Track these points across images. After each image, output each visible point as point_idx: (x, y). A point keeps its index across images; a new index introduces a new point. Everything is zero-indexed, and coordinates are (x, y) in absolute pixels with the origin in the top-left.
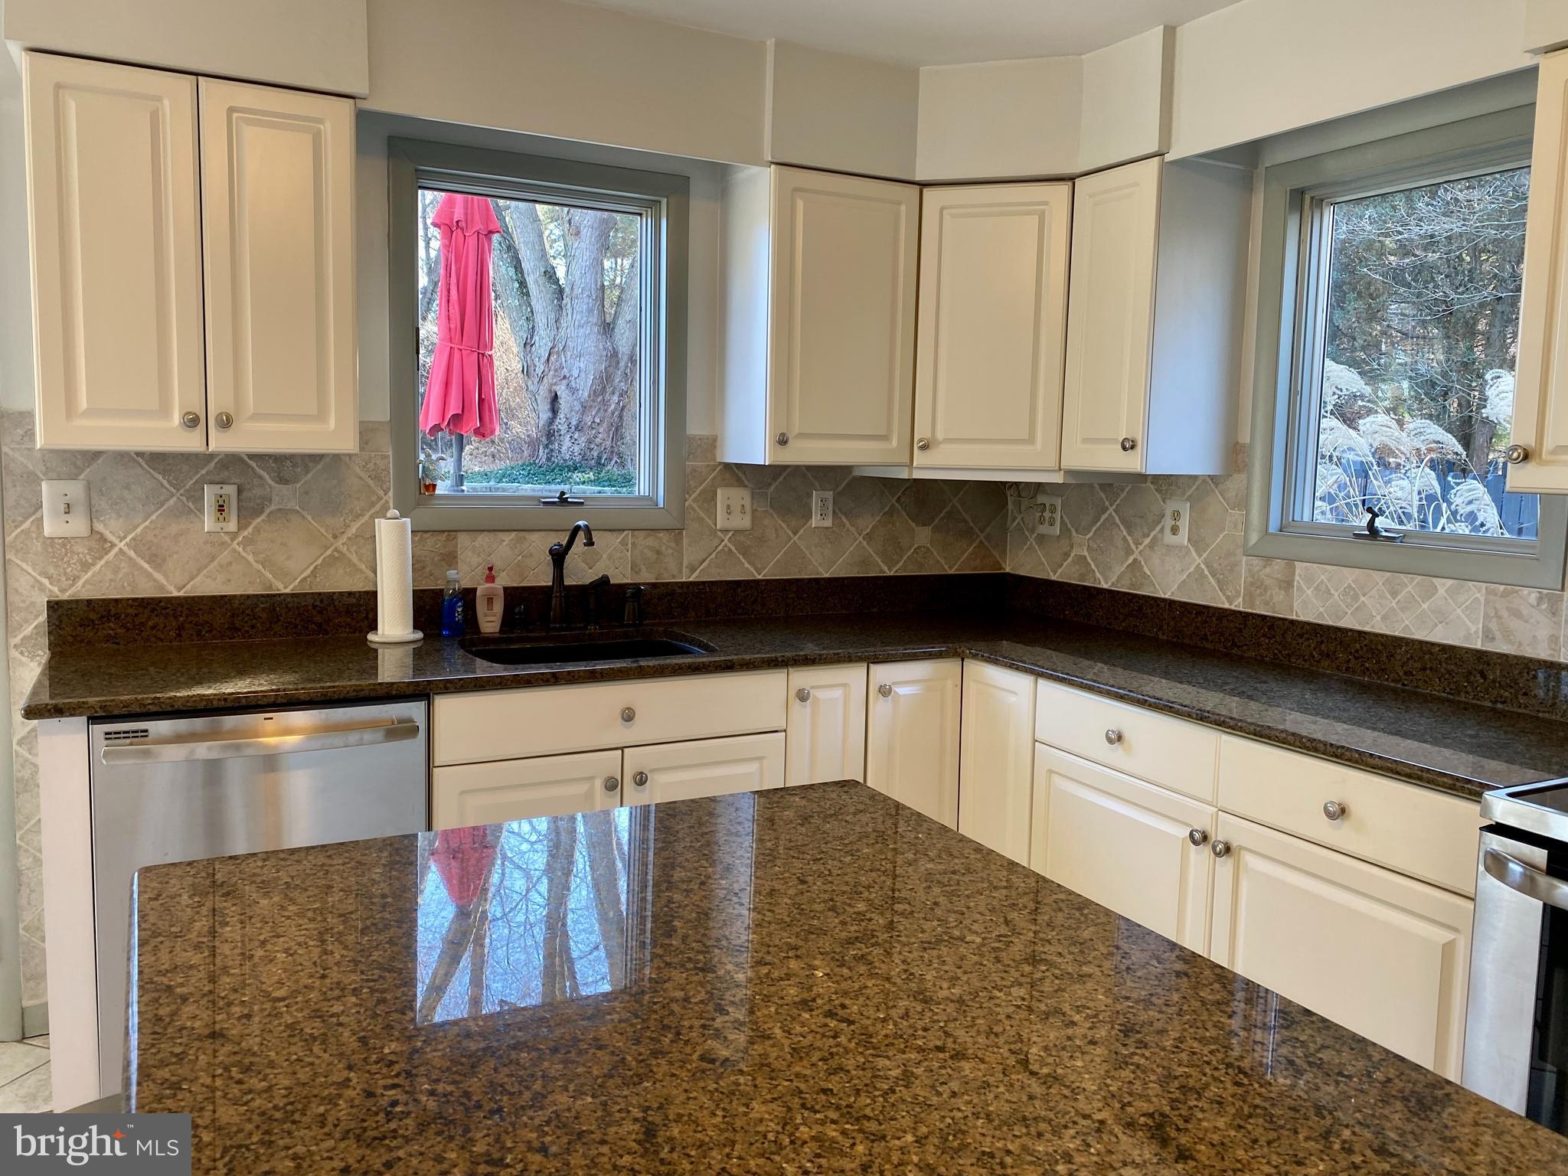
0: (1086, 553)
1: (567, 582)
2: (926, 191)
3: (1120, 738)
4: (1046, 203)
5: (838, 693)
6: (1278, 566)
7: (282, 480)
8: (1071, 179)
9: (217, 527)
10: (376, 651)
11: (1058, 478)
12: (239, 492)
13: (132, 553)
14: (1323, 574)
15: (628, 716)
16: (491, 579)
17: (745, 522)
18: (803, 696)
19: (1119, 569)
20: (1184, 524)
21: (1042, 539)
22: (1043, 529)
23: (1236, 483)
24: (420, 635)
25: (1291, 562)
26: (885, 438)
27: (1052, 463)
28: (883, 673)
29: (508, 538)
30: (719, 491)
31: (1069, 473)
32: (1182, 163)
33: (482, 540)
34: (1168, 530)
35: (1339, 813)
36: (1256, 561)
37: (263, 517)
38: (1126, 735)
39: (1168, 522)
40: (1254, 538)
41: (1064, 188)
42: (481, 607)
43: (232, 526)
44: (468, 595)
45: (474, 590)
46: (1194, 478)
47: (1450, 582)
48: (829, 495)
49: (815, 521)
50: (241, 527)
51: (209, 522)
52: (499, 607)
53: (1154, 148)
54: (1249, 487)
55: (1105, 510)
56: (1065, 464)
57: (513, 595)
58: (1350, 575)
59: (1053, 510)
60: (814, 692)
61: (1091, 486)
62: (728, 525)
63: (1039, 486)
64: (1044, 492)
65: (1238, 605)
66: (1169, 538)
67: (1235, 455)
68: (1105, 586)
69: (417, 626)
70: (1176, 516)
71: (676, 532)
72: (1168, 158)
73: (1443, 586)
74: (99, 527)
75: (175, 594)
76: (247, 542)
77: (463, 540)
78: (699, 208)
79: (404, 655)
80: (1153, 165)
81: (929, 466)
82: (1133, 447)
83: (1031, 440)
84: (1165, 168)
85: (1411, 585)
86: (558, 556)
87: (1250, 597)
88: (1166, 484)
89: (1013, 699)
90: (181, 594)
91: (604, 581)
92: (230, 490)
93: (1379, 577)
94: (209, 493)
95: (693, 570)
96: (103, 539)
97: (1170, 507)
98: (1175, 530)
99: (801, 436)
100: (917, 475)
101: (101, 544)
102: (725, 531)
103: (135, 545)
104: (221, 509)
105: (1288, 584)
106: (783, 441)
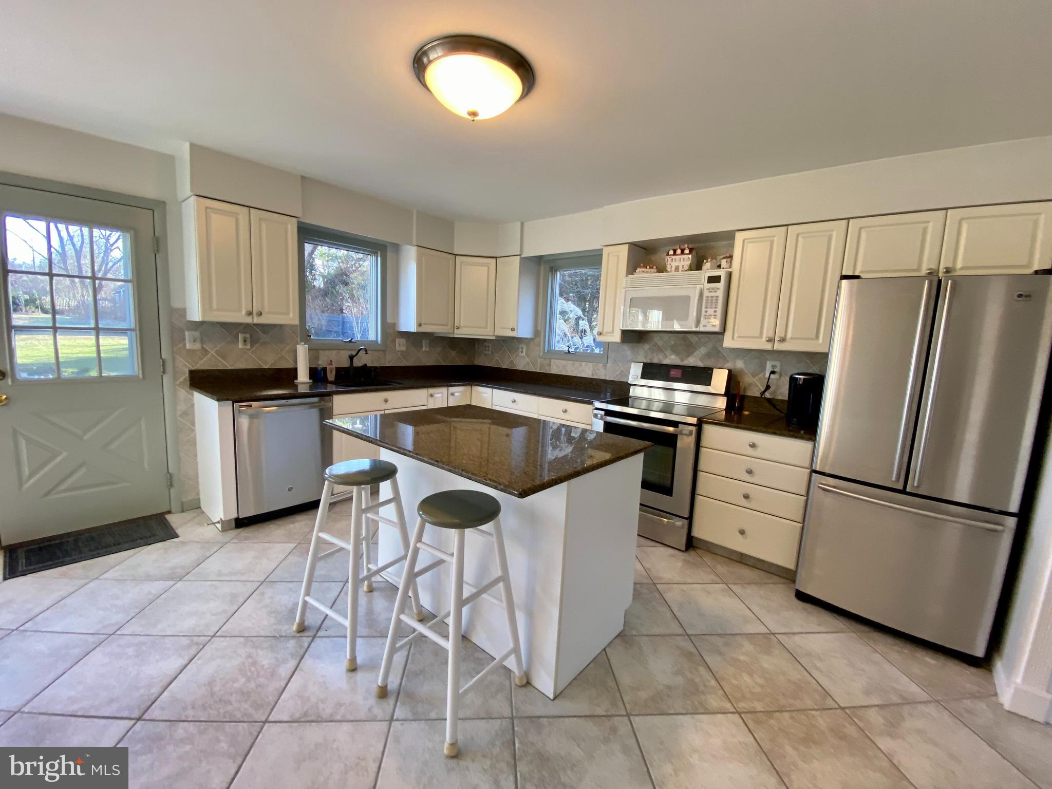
0: (498, 358)
1: (354, 366)
2: (457, 257)
3: (515, 401)
4: (490, 264)
5: (440, 395)
6: (547, 361)
7: (264, 333)
8: (496, 258)
9: (243, 347)
10: (297, 385)
11: (493, 338)
12: (251, 336)
13: (216, 355)
14: (557, 362)
15: (386, 401)
16: (331, 364)
17: (404, 348)
18: (432, 396)
19: (507, 363)
20: (524, 350)
21: (486, 355)
22: (487, 352)
23: (538, 339)
24: (311, 381)
25: (550, 360)
26: (446, 325)
27: (492, 334)
28: (452, 389)
29: (334, 352)
30: (397, 340)
31: (497, 336)
32: (525, 258)
33: (327, 352)
34: (520, 352)
35: (565, 411)
36: (542, 360)
37: (258, 344)
38: (516, 400)
39: (520, 350)
40: (541, 354)
41: (494, 260)
42: (328, 372)
43: (248, 347)
44: (325, 369)
45: (326, 368)
46: (527, 338)
47: (585, 363)
48: (428, 341)
49: (424, 349)
50: (252, 347)
51: (241, 345)
52: (334, 373)
53: (519, 254)
54: (540, 340)
55: (503, 347)
56: (495, 334)
57: (338, 370)
58: (564, 362)
59: (489, 347)
60: (435, 395)
61: (499, 340)
62: (399, 350)
63: (485, 340)
64: (486, 342)
65: (538, 371)
66: (520, 354)
67: (537, 333)
68: (504, 367)
69: (310, 378)
70: (522, 348)
71: (384, 351)
72: (522, 256)
73: (584, 364)
74: (205, 346)
75: (230, 368)
76: (253, 352)
77: (321, 352)
78: (390, 255)
79: (307, 386)
80: (519, 257)
81: (458, 334)
82: (514, 330)
83: (486, 327)
84: (521, 258)
85: (577, 364)
86: (351, 358)
87: (541, 368)
88: (519, 340)
89: (485, 395)
90: (232, 368)
91: (365, 365)
92: (248, 336)
93: (570, 362)
94: (241, 336)
95: (389, 363)
96: (206, 351)
97: (520, 346)
98: (522, 352)
99: (425, 324)
100: (455, 336)
101: (205, 352)
102: (399, 351)
103: (217, 352)
104: (245, 341)
105: (549, 365)
106: (420, 325)
